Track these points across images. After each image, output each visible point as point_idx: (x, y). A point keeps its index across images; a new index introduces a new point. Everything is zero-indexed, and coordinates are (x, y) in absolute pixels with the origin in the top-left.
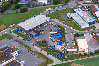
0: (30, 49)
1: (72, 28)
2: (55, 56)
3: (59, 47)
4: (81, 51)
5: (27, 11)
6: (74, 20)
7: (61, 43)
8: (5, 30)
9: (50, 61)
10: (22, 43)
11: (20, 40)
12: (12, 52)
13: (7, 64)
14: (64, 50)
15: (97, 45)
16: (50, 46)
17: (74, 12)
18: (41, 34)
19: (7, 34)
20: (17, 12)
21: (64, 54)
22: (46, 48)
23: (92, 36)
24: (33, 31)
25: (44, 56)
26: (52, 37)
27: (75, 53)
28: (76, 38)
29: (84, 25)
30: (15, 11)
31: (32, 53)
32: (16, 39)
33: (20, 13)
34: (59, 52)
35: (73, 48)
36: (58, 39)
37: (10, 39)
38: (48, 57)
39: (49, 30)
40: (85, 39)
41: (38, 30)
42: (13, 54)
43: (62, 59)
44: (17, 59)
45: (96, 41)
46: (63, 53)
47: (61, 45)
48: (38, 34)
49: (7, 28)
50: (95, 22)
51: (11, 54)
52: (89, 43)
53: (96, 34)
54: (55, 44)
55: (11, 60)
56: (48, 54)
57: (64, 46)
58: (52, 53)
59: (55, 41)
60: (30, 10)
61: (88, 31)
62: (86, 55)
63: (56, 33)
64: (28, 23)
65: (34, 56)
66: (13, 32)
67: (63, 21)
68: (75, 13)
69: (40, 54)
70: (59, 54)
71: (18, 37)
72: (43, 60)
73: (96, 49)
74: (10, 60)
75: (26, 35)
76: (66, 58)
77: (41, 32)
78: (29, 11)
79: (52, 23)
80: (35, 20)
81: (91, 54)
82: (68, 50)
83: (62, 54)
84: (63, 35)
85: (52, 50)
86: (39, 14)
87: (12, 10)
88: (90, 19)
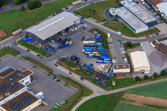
0: (50, 72)
1: (119, 33)
2: (94, 82)
3: (100, 67)
4: (138, 73)
5: (40, 7)
6: (122, 19)
7: (103, 59)
8: (5, 40)
9: (87, 91)
10: (37, 62)
11: (32, 57)
12: (21, 78)
13: (14, 99)
14: (109, 71)
15: (164, 61)
16: (85, 65)
17: (121, 6)
18: (67, 45)
19: (9, 47)
20: (23, 9)
21: (109, 78)
22: (78, 69)
23: (154, 46)
24: (54, 40)
25: (75, 83)
26: (87, 50)
27: (128, 76)
28: (127, 50)
29: (139, 27)
30: (19, 7)
31: (56, 78)
32: (25, 55)
33: (29, 10)
34: (101, 75)
35: (124, 66)
36: (97, 53)
37: (15, 56)
38: (83, 85)
39: (81, 38)
40: (142, 51)
41: (62, 39)
42: (23, 81)
43: (108, 86)
44: (30, 90)
45: (162, 54)
46: (107, 77)
47: (103, 63)
48: (62, 45)
49: (8, 36)
50: (158, 22)
51: (19, 81)
52: (151, 58)
53: (161, 42)
54: (93, 61)
55: (20, 92)
56: (82, 79)
57: (109, 65)
58: (88, 77)
59: (93, 56)
60: (45, 5)
61: (147, 37)
62: (146, 78)
63: (94, 42)
64: (44, 28)
65: (58, 83)
66: (19, 42)
67: (102, 21)
68: (123, 8)
69: (68, 79)
70: (101, 79)
71: (29, 51)
72: (75, 90)
73: (163, 68)
74: (18, 92)
75: (42, 48)
76: (114, 84)
77: (67, 42)
78: (43, 5)
79: (85, 25)
80: (56, 22)
81: (156, 76)
82: (115, 71)
83: (106, 79)
84: (106, 46)
85: (89, 72)
86: (61, 11)
87: (14, 5)
88: (149, 17)
